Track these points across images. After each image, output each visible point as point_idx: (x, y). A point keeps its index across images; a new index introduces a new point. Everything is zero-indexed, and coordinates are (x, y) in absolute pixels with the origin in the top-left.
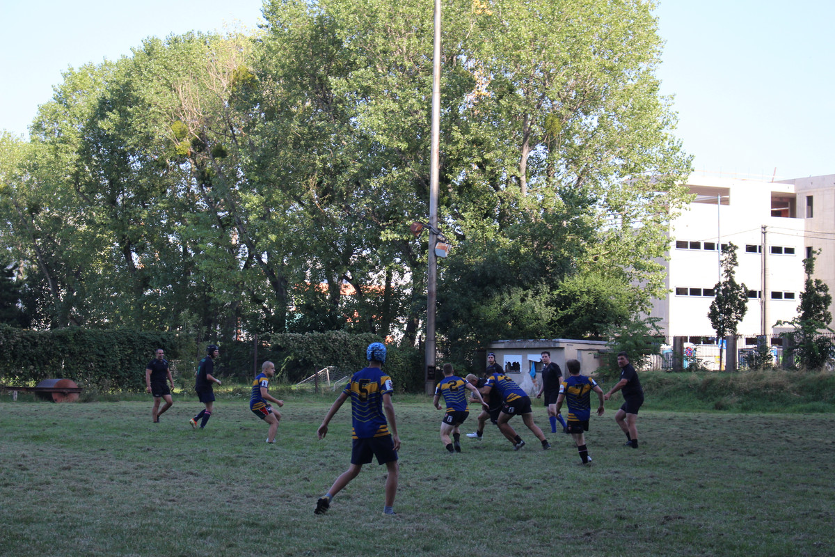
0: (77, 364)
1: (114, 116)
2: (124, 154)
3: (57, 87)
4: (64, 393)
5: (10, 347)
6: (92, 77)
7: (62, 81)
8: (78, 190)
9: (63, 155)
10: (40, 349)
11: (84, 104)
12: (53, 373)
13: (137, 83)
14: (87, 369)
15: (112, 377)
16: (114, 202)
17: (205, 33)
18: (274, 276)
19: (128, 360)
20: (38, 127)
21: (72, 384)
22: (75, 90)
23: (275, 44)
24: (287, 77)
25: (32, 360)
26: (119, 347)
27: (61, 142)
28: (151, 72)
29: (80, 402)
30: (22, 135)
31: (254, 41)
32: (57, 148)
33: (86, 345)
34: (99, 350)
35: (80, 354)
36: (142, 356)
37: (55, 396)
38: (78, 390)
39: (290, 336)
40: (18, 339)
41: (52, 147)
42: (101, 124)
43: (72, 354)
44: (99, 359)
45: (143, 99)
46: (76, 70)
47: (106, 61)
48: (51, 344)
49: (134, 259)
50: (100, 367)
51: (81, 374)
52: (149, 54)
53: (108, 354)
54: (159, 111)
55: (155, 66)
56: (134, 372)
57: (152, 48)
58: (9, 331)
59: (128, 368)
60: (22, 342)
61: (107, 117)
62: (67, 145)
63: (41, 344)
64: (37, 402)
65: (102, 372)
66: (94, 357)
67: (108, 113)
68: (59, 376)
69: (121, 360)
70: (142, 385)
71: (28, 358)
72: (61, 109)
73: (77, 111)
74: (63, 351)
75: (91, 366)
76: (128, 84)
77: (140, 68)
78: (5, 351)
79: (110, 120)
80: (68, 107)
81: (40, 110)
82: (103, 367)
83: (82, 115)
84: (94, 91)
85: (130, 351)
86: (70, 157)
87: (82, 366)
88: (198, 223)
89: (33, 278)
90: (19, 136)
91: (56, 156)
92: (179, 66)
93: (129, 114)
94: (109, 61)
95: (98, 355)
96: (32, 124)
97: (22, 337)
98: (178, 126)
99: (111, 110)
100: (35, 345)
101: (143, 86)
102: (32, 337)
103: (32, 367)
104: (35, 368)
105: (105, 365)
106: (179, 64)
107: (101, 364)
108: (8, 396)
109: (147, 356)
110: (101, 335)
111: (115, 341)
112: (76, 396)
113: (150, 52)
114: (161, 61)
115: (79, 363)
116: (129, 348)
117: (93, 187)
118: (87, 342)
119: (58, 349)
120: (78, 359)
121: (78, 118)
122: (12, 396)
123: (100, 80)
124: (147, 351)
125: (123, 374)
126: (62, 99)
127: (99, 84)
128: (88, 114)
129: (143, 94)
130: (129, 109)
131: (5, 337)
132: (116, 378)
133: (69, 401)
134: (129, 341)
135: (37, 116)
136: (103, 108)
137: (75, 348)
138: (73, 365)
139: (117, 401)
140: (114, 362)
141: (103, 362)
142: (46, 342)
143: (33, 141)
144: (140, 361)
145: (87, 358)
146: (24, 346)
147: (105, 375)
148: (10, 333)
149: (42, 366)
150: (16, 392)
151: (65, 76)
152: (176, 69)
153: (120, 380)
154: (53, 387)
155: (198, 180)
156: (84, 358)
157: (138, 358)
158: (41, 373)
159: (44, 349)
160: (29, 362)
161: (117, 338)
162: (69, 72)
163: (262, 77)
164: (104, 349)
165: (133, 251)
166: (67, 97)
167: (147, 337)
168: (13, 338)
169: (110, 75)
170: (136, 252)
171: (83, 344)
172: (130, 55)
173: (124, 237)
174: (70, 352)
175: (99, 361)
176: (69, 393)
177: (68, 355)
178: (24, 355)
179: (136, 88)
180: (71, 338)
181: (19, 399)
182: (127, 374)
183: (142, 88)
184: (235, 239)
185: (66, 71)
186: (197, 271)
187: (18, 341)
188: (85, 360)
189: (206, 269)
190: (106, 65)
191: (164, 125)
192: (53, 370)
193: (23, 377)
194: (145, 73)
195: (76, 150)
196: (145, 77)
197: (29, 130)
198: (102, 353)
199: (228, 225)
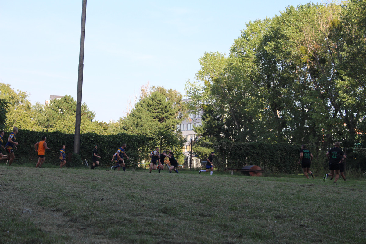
0: (260, 159)
1: (271, 44)
2: (274, 62)
3: (243, 31)
4: (255, 172)
5: (229, 150)
6: (260, 26)
7: (245, 28)
8: (252, 80)
9: (246, 63)
10: (243, 151)
11: (256, 39)
12: (249, 163)
13: (283, 28)
14: (264, 161)
15: (276, 166)
16: (269, 86)
17: (315, 3)
18: (349, 122)
19: (284, 158)
20: (233, 50)
21: (259, 168)
22: (251, 32)
23: (354, 7)
24: (359, 23)
25: (239, 157)
26: (280, 152)
27: (245, 57)
28: (290, 22)
29: (262, 176)
30: (225, 54)
31: (343, 6)
32: (243, 60)
33: (264, 150)
34: (271, 153)
35: (262, 154)
36: (291, 156)
37: (251, 173)
38: (262, 171)
39: (363, 149)
40: (233, 146)
41: (241, 59)
42: (265, 48)
43: (257, 154)
44: (270, 157)
45: (286, 35)
46: (252, 23)
47: (266, 18)
48: (248, 149)
49: (278, 113)
50: (271, 161)
51: (262, 164)
52: (289, 14)
53: (274, 155)
54: (294, 41)
55: (292, 20)
56: (286, 164)
57: (291, 11)
58: (229, 142)
59: (284, 162)
60: (235, 148)
61: (268, 44)
62: (248, 58)
63: (243, 149)
64: (242, 175)
65: (271, 163)
66: (268, 156)
67: (268, 43)
68: (251, 164)
69: (280, 158)
70: (290, 170)
71: (237, 155)
72: (245, 41)
73: (253, 42)
74: (253, 153)
75: (267, 160)
76: (279, 29)
77: (284, 21)
78: (227, 152)
79: (269, 46)
80: (248, 40)
81: (235, 42)
82: (272, 161)
83: (255, 44)
84: (261, 33)
85: (285, 154)
86: (249, 63)
87: (262, 160)
88: (311, 96)
89: (228, 122)
90: (224, 54)
91: (243, 63)
92: (304, 20)
93: (279, 43)
94: (268, 18)
95: (270, 155)
96: (231, 49)
97: (235, 146)
98: (303, 48)
99: (269, 41)
100: (241, 149)
101: (286, 29)
102: (239, 146)
103: (239, 160)
104: (240, 161)
105: (273, 160)
106: (304, 18)
107: (271, 159)
108: (229, 173)
109: (293, 156)
110: (272, 146)
111: (278, 148)
112: (260, 174)
113: (289, 12)
114: (295, 17)
115: (261, 159)
116: (284, 152)
117: (259, 78)
118: (265, 149)
119: (251, 152)
120: (260, 157)
121: (253, 45)
122: (231, 173)
123: (264, 27)
124: (293, 154)
125: (281, 165)
126: (245, 36)
127: (263, 29)
128: (259, 43)
129: (286, 33)
130: (279, 40)
131: (227, 145)
132: (278, 167)
133: (257, 176)
134: (284, 149)
135: (233, 44)
136: (266, 40)
137: (259, 151)
138: (258, 159)
139: (279, 177)
140: (277, 159)
141: (272, 158)
142: (246, 148)
143: (231, 56)
144: (289, 159)
145: (264, 156)
146: (235, 150)
147: (273, 165)
148: (229, 143)
149: (244, 160)
150: (232, 171)
151: (247, 25)
152: (302, 21)
153: (280, 168)
154: (250, 169)
155: (311, 75)
156: (263, 156)
157: (288, 157)
158: (243, 163)
159: (245, 151)
160: (238, 157)
161: (279, 148)
162: (249, 23)
163: (346, 24)
164: (273, 152)
165: (278, 109)
166: (248, 35)
167: (293, 147)
168: (230, 146)
169: (269, 24)
170: (279, 110)
171: (263, 150)
172: (280, 15)
173: (274, 102)
174: (257, 153)
175: (270, 158)
176: (257, 172)
177: (256, 155)
178: (236, 154)
179: (282, 30)
180: (257, 147)
181: (234, 174)
182: (283, 165)
183: (286, 30)
184: (329, 104)
185: (248, 23)
186: (310, 119)
187: (233, 147)
188: (264, 157)
189: (315, 118)
190: (267, 20)
191: (296, 48)
192: (249, 162)
193: (235, 164)
194: (287, 22)
195: (252, 60)
196: (287, 24)
197: (229, 51)
198: (272, 154)
199: (326, 97)
